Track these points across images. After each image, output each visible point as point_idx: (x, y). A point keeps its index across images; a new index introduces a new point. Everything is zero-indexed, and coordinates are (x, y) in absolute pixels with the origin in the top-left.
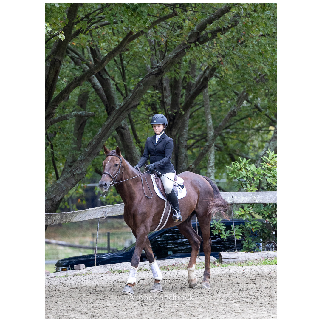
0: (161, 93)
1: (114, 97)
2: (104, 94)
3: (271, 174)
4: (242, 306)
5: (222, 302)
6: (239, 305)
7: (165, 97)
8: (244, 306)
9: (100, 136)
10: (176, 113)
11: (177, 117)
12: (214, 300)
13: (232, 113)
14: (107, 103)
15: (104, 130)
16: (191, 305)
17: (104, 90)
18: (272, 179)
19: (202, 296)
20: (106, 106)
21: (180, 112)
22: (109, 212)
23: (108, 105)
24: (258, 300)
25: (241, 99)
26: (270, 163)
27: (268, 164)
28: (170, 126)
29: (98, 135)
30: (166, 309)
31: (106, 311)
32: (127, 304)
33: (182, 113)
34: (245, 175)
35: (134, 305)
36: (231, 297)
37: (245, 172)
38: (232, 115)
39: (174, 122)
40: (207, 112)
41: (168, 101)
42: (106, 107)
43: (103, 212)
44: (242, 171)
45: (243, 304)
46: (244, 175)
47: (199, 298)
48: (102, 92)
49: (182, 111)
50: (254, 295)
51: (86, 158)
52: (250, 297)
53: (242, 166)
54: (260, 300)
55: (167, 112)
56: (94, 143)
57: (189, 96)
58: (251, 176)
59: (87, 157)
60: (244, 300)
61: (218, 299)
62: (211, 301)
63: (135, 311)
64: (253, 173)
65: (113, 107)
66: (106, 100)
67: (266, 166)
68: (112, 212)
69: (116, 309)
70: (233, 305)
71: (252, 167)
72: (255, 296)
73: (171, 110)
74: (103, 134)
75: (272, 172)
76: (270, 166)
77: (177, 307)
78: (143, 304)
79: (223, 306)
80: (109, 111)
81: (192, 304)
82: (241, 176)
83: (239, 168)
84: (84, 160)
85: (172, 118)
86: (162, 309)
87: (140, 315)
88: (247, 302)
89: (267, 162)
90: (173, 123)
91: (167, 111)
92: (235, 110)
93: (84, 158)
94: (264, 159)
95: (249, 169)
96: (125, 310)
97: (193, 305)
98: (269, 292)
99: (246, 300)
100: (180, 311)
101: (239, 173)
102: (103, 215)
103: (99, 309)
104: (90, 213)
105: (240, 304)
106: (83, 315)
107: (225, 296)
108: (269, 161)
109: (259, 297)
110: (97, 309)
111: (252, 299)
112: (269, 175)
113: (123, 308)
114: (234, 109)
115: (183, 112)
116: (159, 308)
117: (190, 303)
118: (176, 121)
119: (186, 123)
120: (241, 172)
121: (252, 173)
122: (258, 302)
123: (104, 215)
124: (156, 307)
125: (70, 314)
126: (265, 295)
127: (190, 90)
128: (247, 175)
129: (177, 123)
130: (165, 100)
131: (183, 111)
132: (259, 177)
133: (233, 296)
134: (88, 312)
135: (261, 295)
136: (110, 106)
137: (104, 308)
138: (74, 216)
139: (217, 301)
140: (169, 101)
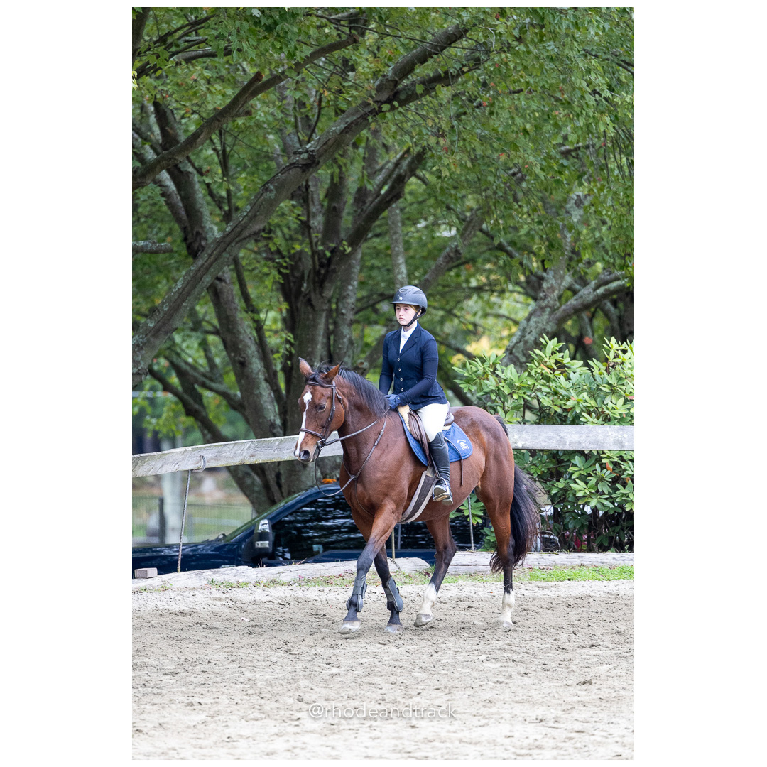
0: (302, 206)
1: (201, 213)
2: (180, 204)
3: (549, 387)
4: (505, 669)
5: (461, 659)
6: (498, 665)
7: (311, 215)
8: (509, 669)
9: (180, 294)
10: (333, 251)
11: (336, 259)
12: (440, 653)
13: (452, 255)
14: (187, 224)
15: (188, 283)
16: (396, 663)
17: (180, 195)
18: (551, 398)
19: (412, 644)
20: (184, 229)
21: (341, 248)
22: (212, 459)
23: (189, 229)
24: (536, 657)
25: (472, 224)
26: (548, 363)
27: (542, 366)
28: (321, 277)
29: (175, 293)
30: (344, 669)
31: (216, 669)
32: (257, 657)
33: (345, 250)
34: (494, 388)
35: (274, 659)
36: (476, 648)
37: (494, 383)
38: (451, 258)
39: (330, 269)
40: (397, 249)
41: (316, 224)
42: (185, 232)
43: (198, 458)
44: (488, 379)
45: (505, 664)
46: (491, 388)
47: (408, 647)
48: (177, 199)
49: (346, 247)
50: (523, 645)
51: (148, 340)
52: (518, 650)
53: (487, 369)
54: (540, 656)
55: (314, 247)
56: (166, 309)
57: (364, 215)
58: (507, 391)
59: (151, 339)
60: (505, 655)
61: (449, 652)
62: (435, 655)
63: (277, 671)
64: (511, 385)
65: (198, 233)
66: (185, 217)
67: (539, 371)
68: (216, 459)
69: (235, 665)
70: (484, 664)
71: (509, 372)
72: (528, 647)
73: (323, 244)
74: (186, 291)
75: (551, 384)
76: (547, 371)
77: (365, 665)
78: (291, 657)
79: (463, 667)
80: (189, 241)
81: (397, 660)
82: (486, 390)
83: (481, 372)
84: (144, 344)
85: (324, 261)
86: (334, 670)
87: (291, 681)
88: (514, 661)
89: (541, 361)
90: (327, 272)
91: (316, 246)
92: (459, 248)
93: (145, 341)
94: (534, 356)
95: (502, 376)
96: (255, 669)
97: (400, 664)
98: (555, 640)
99: (510, 655)
100: (376, 676)
101: (480, 384)
102: (199, 464)
103: (200, 666)
104: (171, 460)
105: (500, 664)
106: (169, 677)
107: (462, 646)
108: (546, 359)
109: (536, 649)
110: (195, 666)
111: (522, 654)
112: (545, 389)
113: (251, 664)
114: (457, 246)
115: (349, 250)
116: (328, 666)
117: (390, 658)
118: (333, 267)
119: (353, 273)
120: (486, 381)
121: (508, 384)
122: (536, 661)
123: (201, 465)
124: (320, 664)
125: (140, 673)
126: (549, 645)
127: (364, 203)
128: (499, 389)
129: (334, 271)
130: (312, 222)
131: (349, 246)
132: (524, 393)
133: (480, 647)
134: (179, 671)
135: (539, 645)
136: (192, 229)
137: (209, 662)
138: (140, 464)
139: (448, 656)
140: (319, 224)
